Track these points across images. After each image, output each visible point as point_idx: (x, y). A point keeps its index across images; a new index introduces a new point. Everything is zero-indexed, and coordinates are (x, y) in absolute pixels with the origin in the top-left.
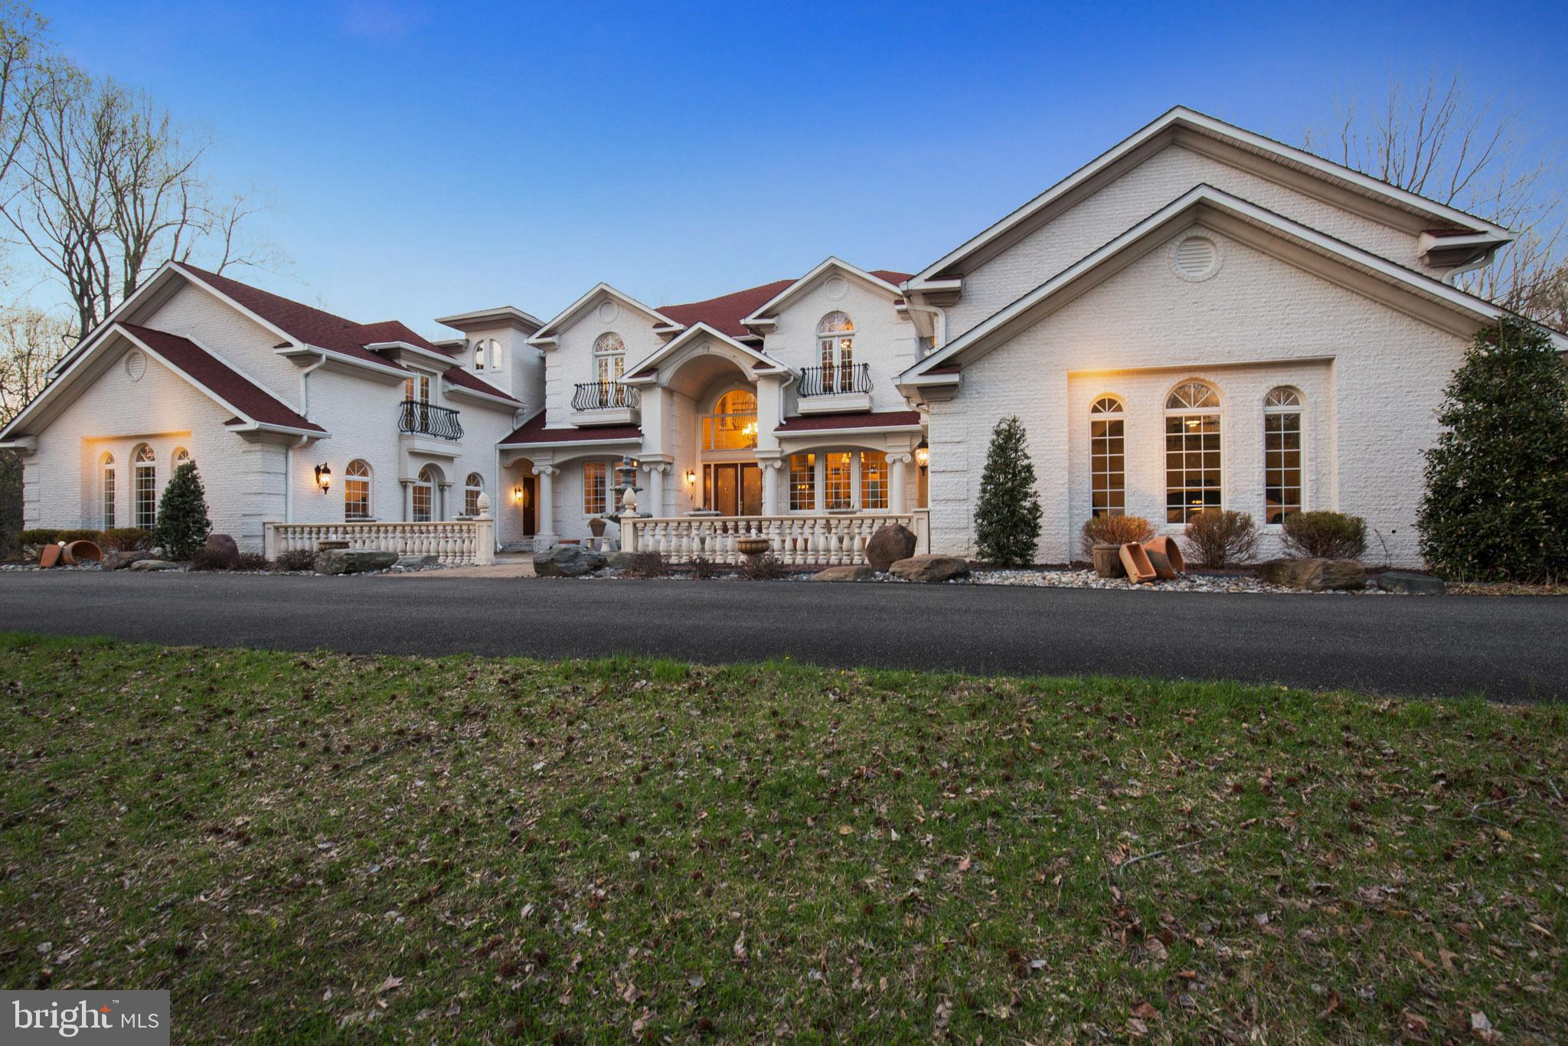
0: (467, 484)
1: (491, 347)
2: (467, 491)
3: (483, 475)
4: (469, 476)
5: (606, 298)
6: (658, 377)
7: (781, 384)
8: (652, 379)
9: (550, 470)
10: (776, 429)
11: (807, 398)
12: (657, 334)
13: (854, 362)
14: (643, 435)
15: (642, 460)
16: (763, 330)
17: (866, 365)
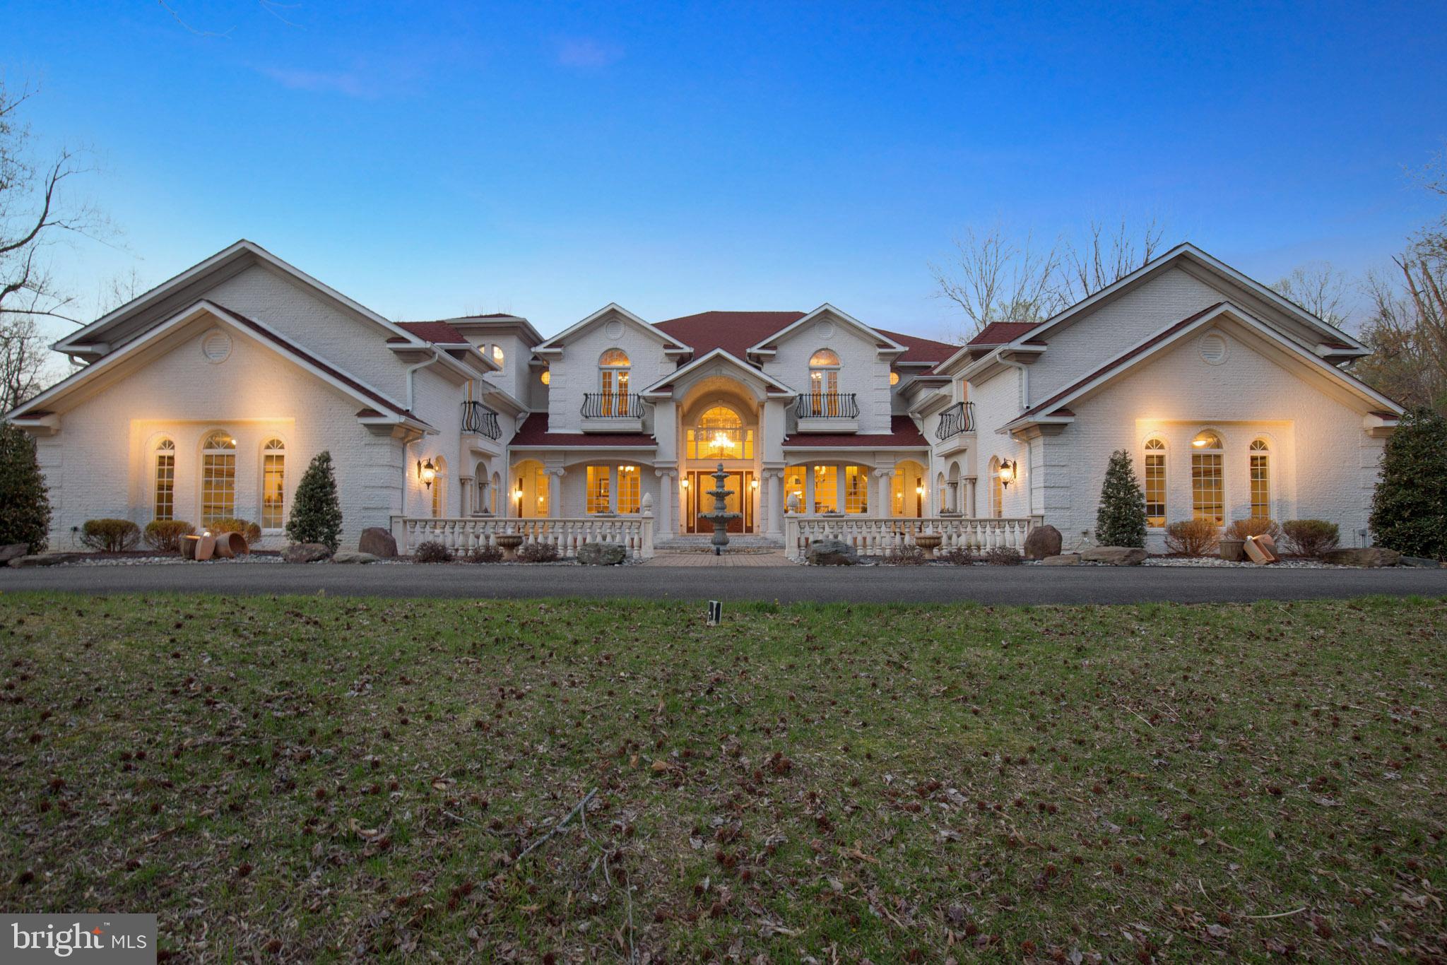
1: (492, 352)
5: (616, 319)
6: (673, 393)
7: (785, 406)
8: (670, 394)
9: (562, 472)
10: (783, 445)
11: (804, 419)
12: (666, 354)
13: (839, 392)
14: (657, 444)
15: (656, 466)
16: (762, 359)
17: (854, 395)
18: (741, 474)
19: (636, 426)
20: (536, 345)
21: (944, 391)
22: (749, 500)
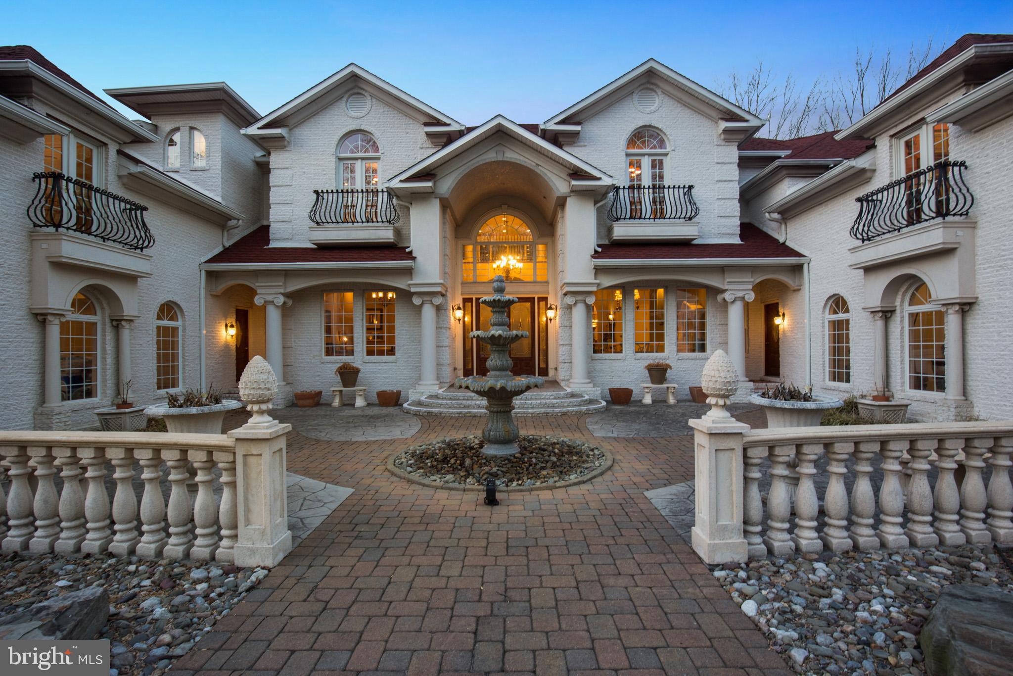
0: (159, 318)
1: (191, 138)
2: (158, 328)
3: (182, 305)
4: (162, 307)
5: (357, 87)
6: (435, 184)
7: (596, 203)
8: (430, 184)
9: (281, 300)
10: (593, 257)
11: (621, 221)
12: (429, 135)
13: (666, 183)
14: (414, 259)
15: (413, 290)
16: (561, 139)
17: (691, 187)
18: (531, 300)
19: (386, 234)
20: (249, 124)
21: (861, 162)
22: (543, 335)
